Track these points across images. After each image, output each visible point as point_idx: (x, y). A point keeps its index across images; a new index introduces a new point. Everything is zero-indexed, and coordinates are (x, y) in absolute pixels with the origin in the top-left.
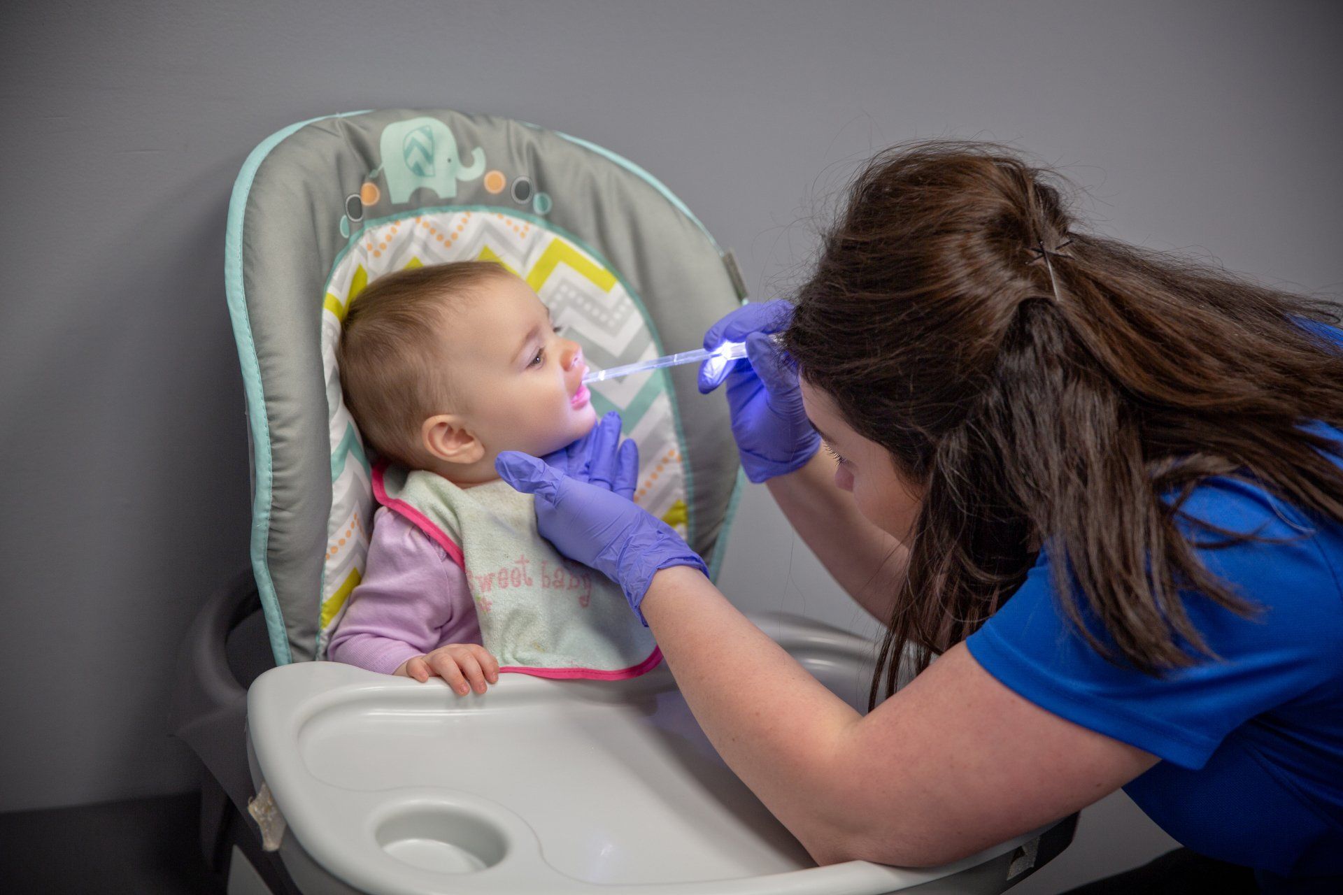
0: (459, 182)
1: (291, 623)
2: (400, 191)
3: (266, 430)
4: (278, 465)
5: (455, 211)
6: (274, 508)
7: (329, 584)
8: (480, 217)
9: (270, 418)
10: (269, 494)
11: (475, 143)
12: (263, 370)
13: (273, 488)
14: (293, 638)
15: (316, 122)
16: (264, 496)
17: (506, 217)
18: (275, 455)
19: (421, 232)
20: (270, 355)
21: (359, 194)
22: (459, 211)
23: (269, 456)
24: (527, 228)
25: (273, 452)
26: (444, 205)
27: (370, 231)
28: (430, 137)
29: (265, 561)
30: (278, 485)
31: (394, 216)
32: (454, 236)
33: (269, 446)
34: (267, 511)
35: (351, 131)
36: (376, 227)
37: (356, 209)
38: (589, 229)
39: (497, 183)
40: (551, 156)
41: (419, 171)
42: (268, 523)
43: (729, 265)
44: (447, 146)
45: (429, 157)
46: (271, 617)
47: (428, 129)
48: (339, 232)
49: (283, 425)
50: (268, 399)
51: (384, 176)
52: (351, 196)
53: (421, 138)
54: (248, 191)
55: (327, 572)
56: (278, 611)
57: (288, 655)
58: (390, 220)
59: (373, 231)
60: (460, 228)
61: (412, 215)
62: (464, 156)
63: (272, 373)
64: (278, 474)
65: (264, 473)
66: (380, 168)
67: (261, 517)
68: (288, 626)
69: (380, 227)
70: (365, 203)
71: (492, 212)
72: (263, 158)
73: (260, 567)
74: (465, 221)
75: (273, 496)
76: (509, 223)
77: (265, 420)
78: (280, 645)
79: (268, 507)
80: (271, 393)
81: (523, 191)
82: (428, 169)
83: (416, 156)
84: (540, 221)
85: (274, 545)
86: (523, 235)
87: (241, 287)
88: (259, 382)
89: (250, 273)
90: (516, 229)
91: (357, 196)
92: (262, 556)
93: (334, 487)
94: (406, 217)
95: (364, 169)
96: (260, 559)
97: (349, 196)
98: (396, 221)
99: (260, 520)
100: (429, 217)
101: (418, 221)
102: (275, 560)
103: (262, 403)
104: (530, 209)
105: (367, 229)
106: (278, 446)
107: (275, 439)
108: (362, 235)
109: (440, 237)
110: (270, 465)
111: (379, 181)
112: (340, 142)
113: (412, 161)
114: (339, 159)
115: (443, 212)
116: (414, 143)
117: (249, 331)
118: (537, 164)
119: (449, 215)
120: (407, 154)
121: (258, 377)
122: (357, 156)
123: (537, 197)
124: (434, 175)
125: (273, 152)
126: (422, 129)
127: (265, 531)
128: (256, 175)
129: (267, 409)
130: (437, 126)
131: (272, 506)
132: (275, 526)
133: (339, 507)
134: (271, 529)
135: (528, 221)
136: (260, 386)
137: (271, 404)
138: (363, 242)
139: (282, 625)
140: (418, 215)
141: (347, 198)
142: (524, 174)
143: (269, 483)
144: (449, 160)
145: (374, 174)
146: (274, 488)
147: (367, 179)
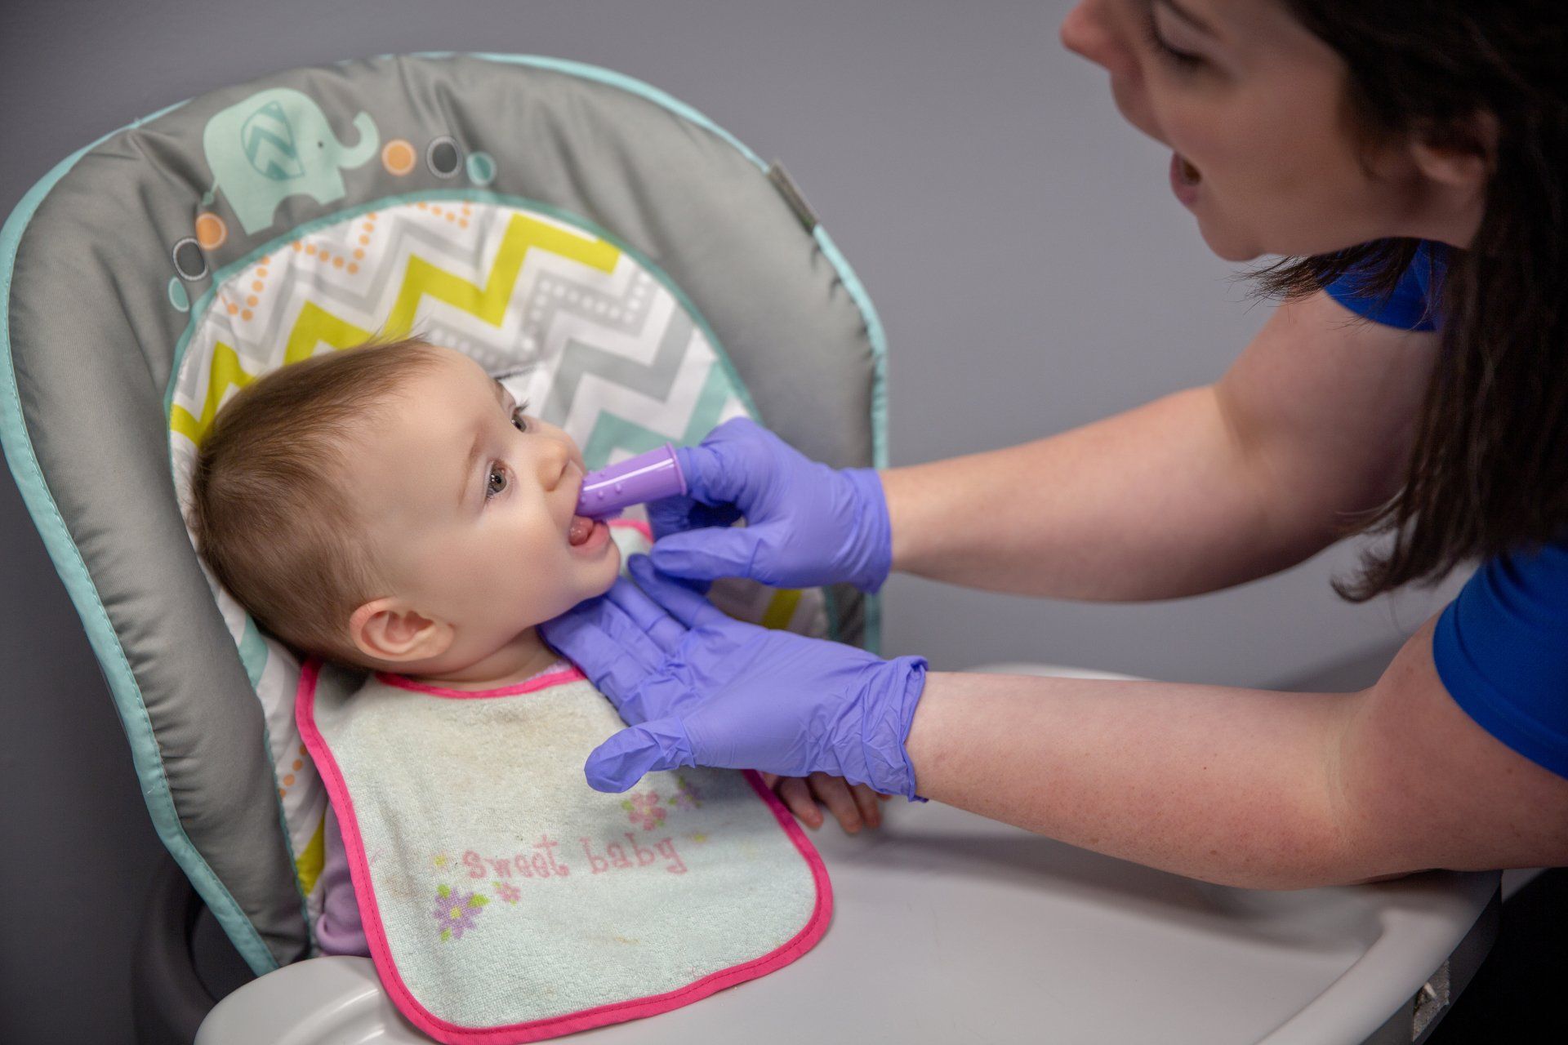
0: (345, 174)
1: (253, 907)
2: (256, 214)
3: (118, 649)
4: (152, 696)
5: (350, 217)
6: (166, 760)
7: (297, 830)
8: (389, 217)
9: (120, 630)
10: (153, 742)
11: (355, 108)
12: (89, 560)
13: (154, 731)
14: (263, 926)
15: (100, 146)
16: (145, 746)
17: (431, 205)
18: (143, 683)
19: (305, 263)
20: (93, 534)
21: (196, 238)
22: (357, 214)
23: (134, 687)
24: (466, 212)
25: (139, 679)
26: (330, 213)
27: (226, 286)
28: (280, 116)
29: (182, 834)
30: (160, 725)
31: (256, 252)
32: (359, 254)
33: (130, 672)
34: (157, 766)
35: (155, 146)
36: (234, 275)
37: (194, 260)
38: (560, 186)
39: (403, 157)
40: (475, 95)
41: (278, 173)
42: (165, 782)
43: (779, 183)
44: (312, 125)
45: (287, 148)
46: (219, 908)
47: (274, 107)
48: (170, 305)
49: (144, 634)
50: (107, 602)
51: (224, 198)
52: (180, 244)
53: (267, 123)
54: (8, 285)
55: (288, 815)
56: (227, 896)
57: (264, 951)
58: (253, 260)
59: (231, 284)
60: (365, 240)
61: (286, 242)
62: (342, 131)
63: (103, 562)
64: (155, 710)
65: (135, 714)
66: (214, 188)
67: (152, 776)
68: (250, 913)
69: (239, 275)
70: (207, 245)
71: (407, 203)
72: (26, 226)
73: (177, 844)
74: (370, 228)
75: (159, 743)
76: (437, 211)
77: (112, 635)
78: (247, 942)
79: (157, 760)
80: (112, 592)
81: (446, 159)
82: (292, 167)
83: (267, 152)
84: (486, 195)
85: (186, 810)
86: (464, 224)
87: (26, 440)
88: (88, 580)
89: (34, 415)
90: (451, 217)
91: (192, 240)
92: (175, 829)
93: (259, 692)
94: (277, 248)
95: (190, 196)
96: (172, 836)
97: (176, 244)
98: (262, 259)
99: (151, 783)
100: (313, 238)
101: (297, 248)
102: (197, 830)
103: (101, 610)
104: (464, 182)
105: (221, 284)
106: (143, 668)
107: (135, 660)
108: (214, 295)
109: (339, 262)
110: (140, 699)
111: (218, 207)
112: (144, 165)
113: (262, 162)
114: (144, 193)
115: (333, 223)
116: (258, 133)
117: (52, 505)
118: (459, 113)
119: (342, 226)
120: (251, 155)
121: (84, 571)
122: (176, 180)
123: (471, 161)
124: (303, 174)
125: (38, 213)
126: (265, 110)
127: (165, 795)
128: (18, 256)
129: (111, 617)
130: (287, 98)
131: (163, 757)
132: (177, 783)
133: (275, 717)
134: (173, 790)
135: (468, 200)
136: (90, 585)
137: (115, 609)
138: (219, 307)
139: (240, 914)
140: (294, 240)
141: (173, 249)
142: (440, 134)
143: (148, 726)
144: (321, 145)
145: (209, 199)
146: (157, 731)
147: (200, 209)
